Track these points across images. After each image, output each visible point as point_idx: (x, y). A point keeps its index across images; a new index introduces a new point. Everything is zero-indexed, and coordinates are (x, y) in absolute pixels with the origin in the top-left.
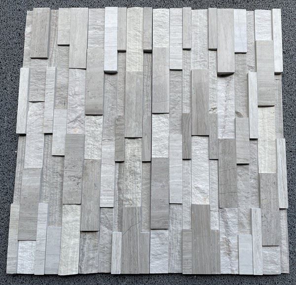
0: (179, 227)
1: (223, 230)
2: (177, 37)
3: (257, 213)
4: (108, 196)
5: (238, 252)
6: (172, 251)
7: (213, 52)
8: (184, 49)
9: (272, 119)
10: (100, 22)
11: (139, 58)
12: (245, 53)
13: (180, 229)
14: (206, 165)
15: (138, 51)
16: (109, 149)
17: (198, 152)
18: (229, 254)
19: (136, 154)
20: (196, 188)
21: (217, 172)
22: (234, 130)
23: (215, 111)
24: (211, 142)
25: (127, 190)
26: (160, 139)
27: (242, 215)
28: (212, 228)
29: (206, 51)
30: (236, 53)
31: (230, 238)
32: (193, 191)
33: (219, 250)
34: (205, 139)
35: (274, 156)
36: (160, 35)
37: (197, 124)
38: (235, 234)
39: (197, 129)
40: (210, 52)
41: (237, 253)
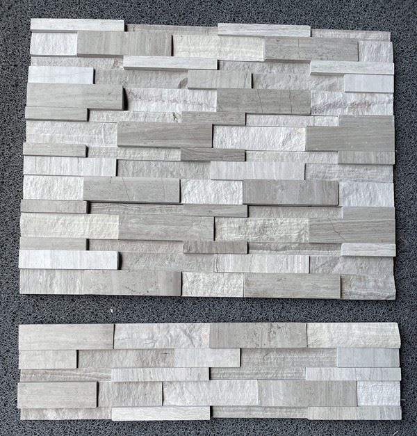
0: (335, 169)
1: (339, 111)
2: (69, 165)
3: (317, 65)
4: (294, 263)
5: (366, 93)
6: (366, 178)
7: (91, 115)
8: (87, 156)
9: (191, 40)
10: (41, 277)
11: (97, 221)
12: (94, 71)
13: (337, 168)
14: (252, 130)
15: (88, 222)
16: (230, 262)
17: (235, 141)
18: (368, 105)
19: (237, 226)
20: (283, 145)
21: (262, 116)
22: (205, 91)
23: (177, 116)
24: (222, 122)
25: (286, 237)
26: (217, 193)
27: (319, 86)
28: (337, 125)
29: (90, 124)
30: (94, 83)
31: (349, 102)
32: (288, 149)
33: (364, 117)
34: (218, 130)
35: (241, 39)
36: (64, 189)
37: (197, 140)
38: (344, 96)
39: (203, 140)
40: (91, 119)
41: (368, 95)
